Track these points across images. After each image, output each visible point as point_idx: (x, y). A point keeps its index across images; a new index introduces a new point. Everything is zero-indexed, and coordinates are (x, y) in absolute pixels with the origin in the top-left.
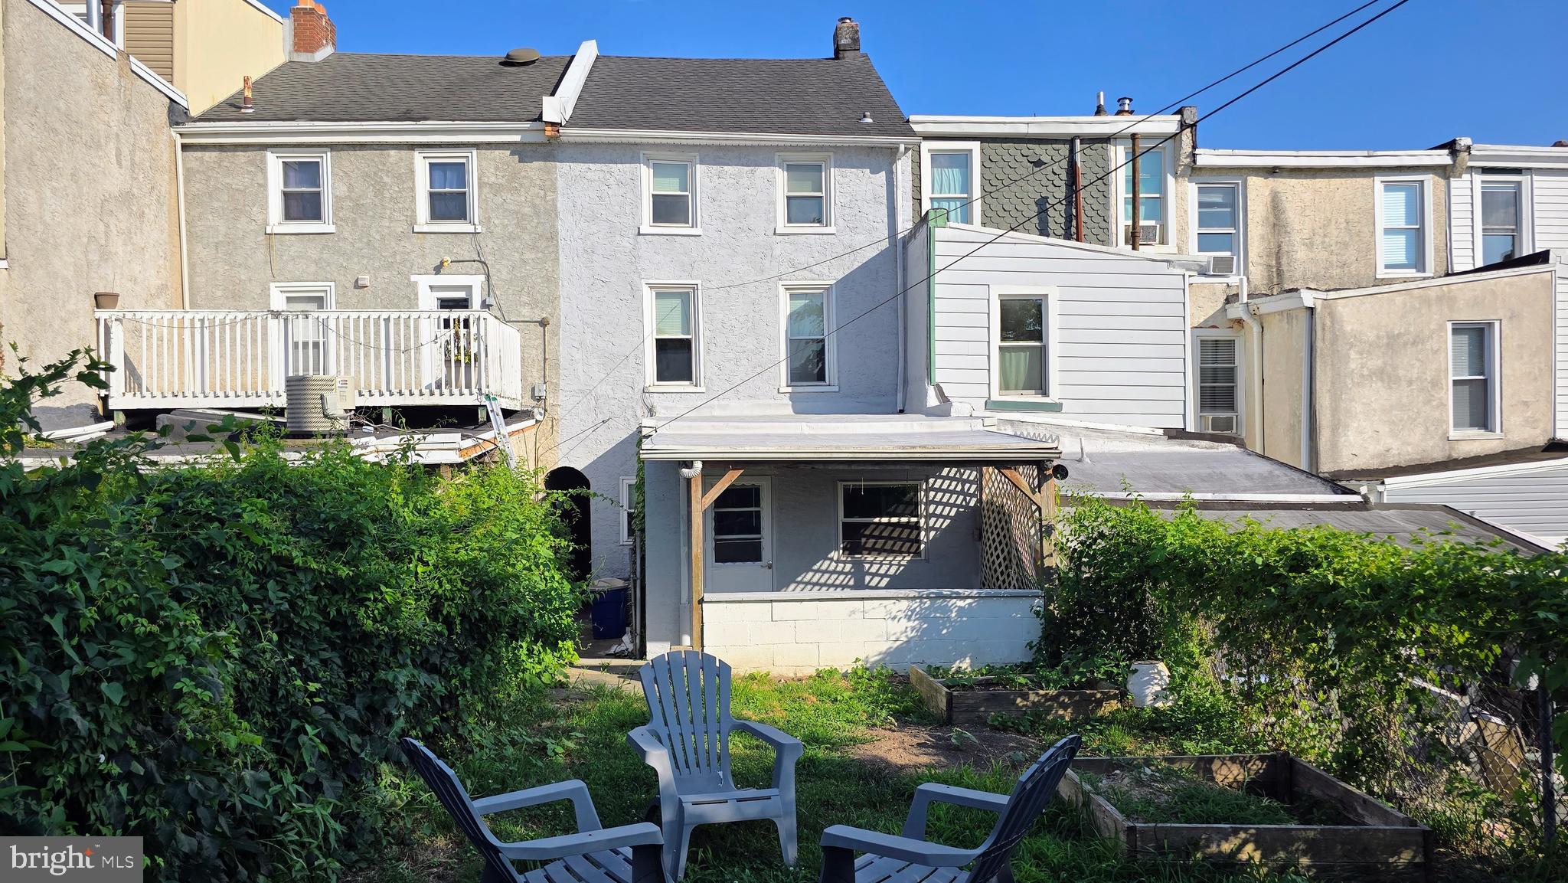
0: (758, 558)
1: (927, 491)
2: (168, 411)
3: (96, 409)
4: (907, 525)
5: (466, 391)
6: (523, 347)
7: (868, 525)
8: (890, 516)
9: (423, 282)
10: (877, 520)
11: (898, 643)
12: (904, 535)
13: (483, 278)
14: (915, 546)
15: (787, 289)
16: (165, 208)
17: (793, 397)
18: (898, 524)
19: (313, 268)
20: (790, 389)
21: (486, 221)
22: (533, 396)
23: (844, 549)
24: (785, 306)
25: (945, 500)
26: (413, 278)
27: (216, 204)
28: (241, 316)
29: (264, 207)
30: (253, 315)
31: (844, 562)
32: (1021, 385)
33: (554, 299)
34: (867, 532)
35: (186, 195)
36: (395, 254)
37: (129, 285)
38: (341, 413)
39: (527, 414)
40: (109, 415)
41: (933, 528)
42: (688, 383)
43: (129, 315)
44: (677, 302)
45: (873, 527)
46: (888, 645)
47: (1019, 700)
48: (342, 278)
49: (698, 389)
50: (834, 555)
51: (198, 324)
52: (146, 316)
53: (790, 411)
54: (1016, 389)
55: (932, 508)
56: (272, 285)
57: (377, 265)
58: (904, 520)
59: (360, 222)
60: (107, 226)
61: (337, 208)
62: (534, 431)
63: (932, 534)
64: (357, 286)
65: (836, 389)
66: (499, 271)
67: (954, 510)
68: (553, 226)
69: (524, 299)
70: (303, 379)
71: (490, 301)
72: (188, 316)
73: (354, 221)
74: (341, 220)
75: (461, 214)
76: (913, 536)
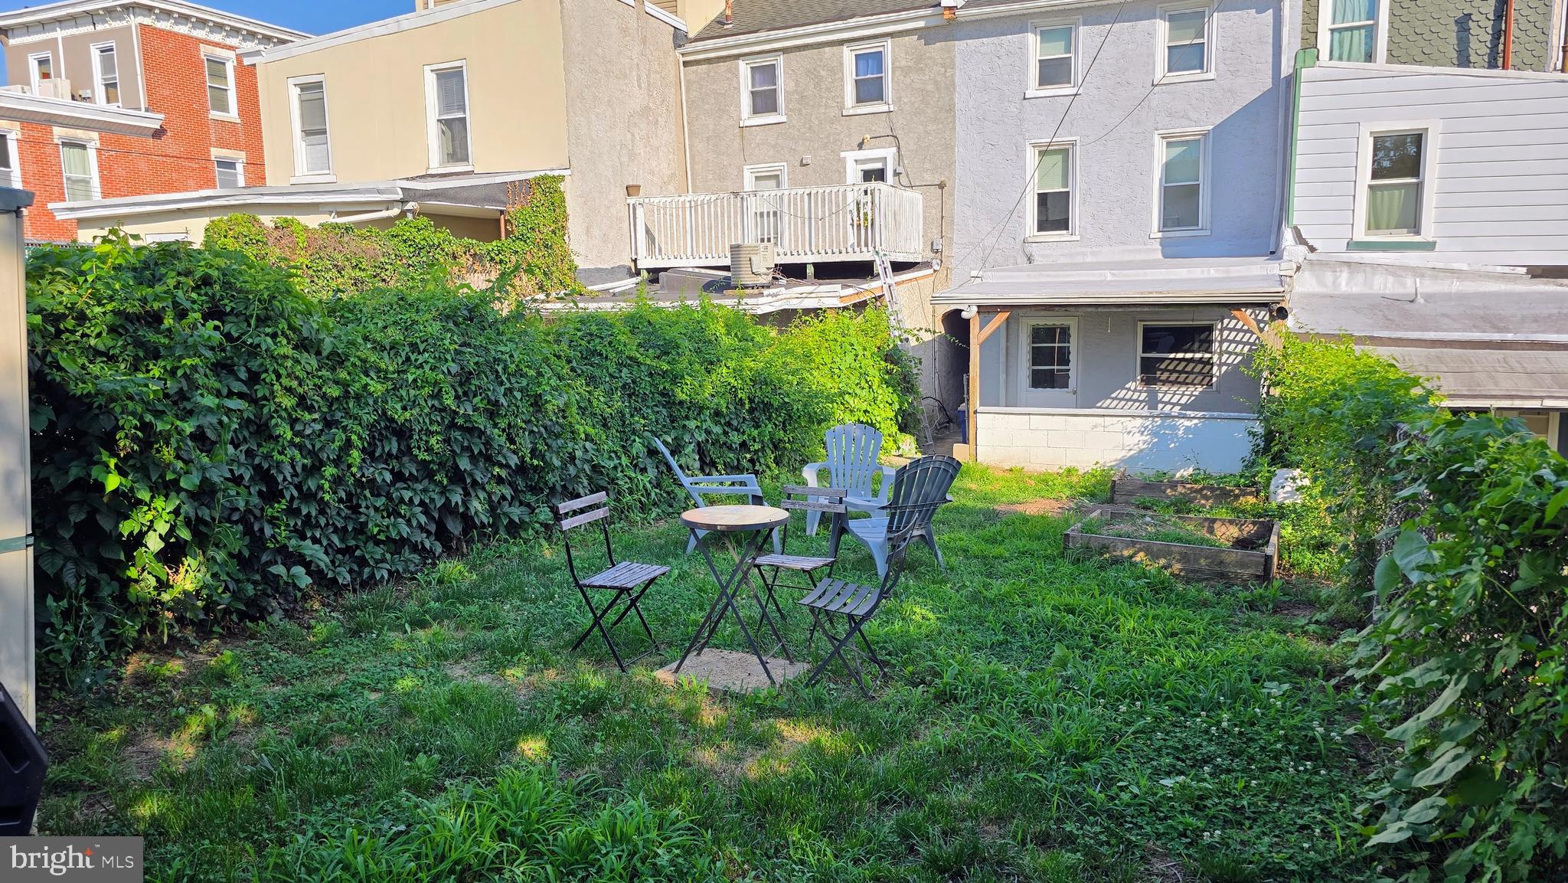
0: (1065, 385)
1: (1221, 331)
2: (665, 270)
3: (630, 268)
4: (1200, 360)
5: (864, 249)
6: (925, 207)
7: (1163, 360)
8: (1186, 352)
9: (850, 156)
10: (1172, 356)
11: (1132, 452)
12: (1197, 370)
13: (894, 149)
14: (1207, 379)
15: (1163, 138)
16: (673, 114)
17: (1163, 243)
18: (1191, 360)
19: (771, 153)
20: (1160, 235)
21: (898, 100)
22: (932, 250)
23: (1142, 380)
24: (1161, 154)
25: (1238, 339)
26: (843, 154)
27: (707, 107)
28: (714, 197)
29: (738, 105)
30: (722, 196)
31: (1140, 392)
32: (1394, 223)
33: (951, 165)
34: (1163, 366)
35: (687, 101)
36: (828, 137)
37: (649, 177)
38: (765, 270)
39: (927, 265)
40: (638, 273)
41: (1225, 364)
42: (1065, 232)
43: (647, 200)
44: (1060, 157)
45: (1167, 362)
46: (1124, 453)
47: (1169, 491)
48: (792, 158)
49: (1074, 238)
50: (1132, 385)
51: (688, 205)
52: (656, 200)
53: (1160, 256)
54: (1388, 228)
55: (1225, 345)
56: (745, 167)
57: (816, 146)
58: (1198, 355)
59: (804, 111)
60: (633, 135)
61: (788, 101)
62: (932, 278)
63: (1224, 368)
64: (803, 165)
65: (1208, 233)
66: (907, 143)
67: (1247, 348)
68: (952, 99)
69: (927, 166)
70: (738, 246)
71: (900, 169)
72: (682, 199)
73: (800, 110)
74: (791, 110)
75: (879, 97)
76: (1205, 371)
